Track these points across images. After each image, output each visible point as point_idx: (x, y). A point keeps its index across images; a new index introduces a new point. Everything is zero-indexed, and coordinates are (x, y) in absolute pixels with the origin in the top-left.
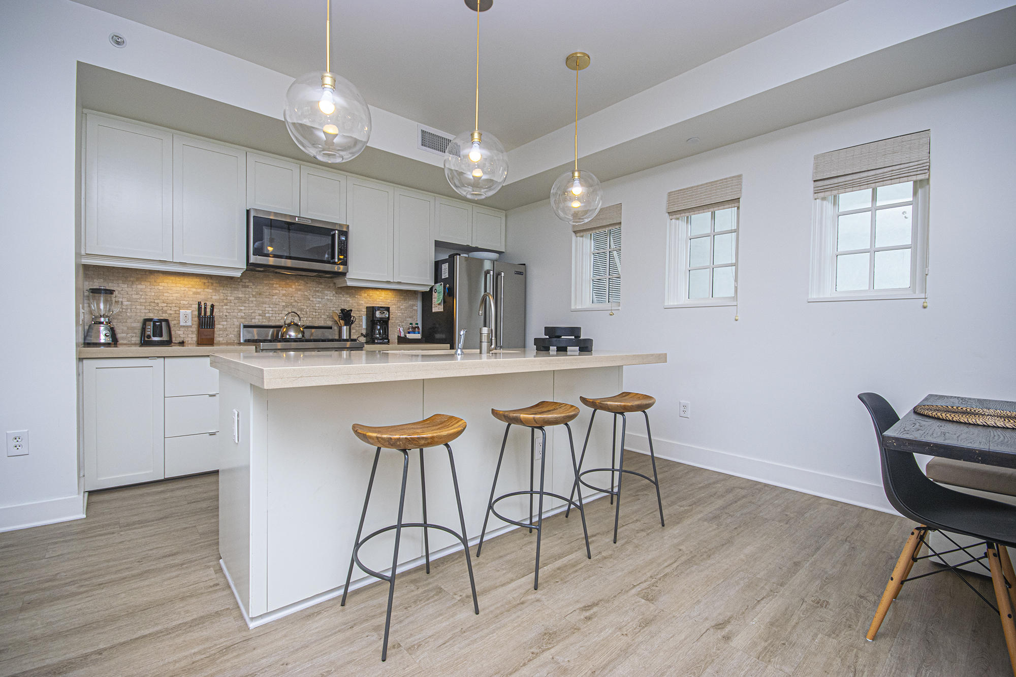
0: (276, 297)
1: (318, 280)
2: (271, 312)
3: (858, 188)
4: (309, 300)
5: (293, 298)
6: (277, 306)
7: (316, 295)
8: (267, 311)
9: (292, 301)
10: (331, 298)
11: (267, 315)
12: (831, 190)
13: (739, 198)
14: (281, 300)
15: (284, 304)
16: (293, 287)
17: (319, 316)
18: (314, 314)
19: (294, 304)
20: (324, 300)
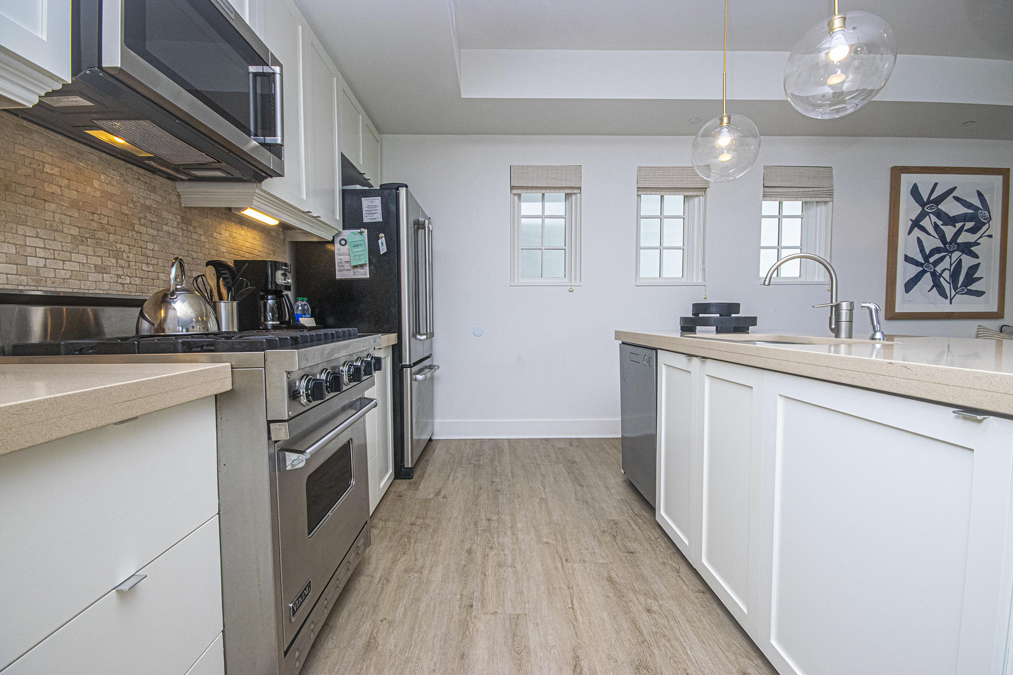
0: (53, 206)
1: (148, 180)
2: (41, 253)
3: (790, 199)
4: (133, 230)
5: (96, 217)
6: (58, 236)
7: (145, 218)
8: (29, 249)
9: (95, 225)
10: (175, 231)
11: (31, 262)
12: (772, 197)
13: (706, 188)
14: (67, 220)
15: (75, 231)
16: (96, 183)
17: (154, 275)
18: (145, 267)
19: (100, 235)
20: (161, 234)
